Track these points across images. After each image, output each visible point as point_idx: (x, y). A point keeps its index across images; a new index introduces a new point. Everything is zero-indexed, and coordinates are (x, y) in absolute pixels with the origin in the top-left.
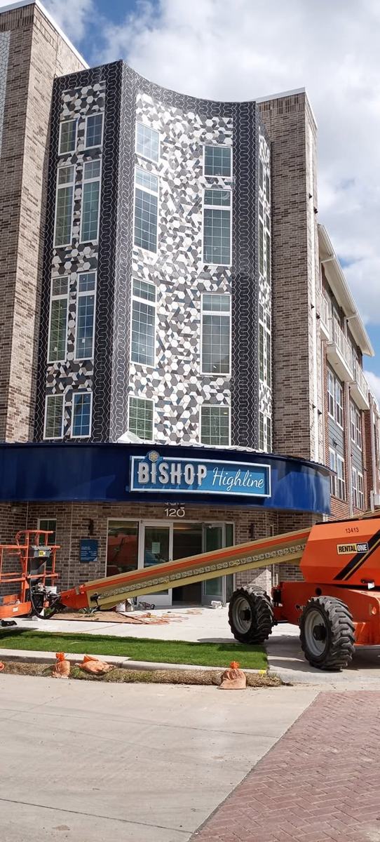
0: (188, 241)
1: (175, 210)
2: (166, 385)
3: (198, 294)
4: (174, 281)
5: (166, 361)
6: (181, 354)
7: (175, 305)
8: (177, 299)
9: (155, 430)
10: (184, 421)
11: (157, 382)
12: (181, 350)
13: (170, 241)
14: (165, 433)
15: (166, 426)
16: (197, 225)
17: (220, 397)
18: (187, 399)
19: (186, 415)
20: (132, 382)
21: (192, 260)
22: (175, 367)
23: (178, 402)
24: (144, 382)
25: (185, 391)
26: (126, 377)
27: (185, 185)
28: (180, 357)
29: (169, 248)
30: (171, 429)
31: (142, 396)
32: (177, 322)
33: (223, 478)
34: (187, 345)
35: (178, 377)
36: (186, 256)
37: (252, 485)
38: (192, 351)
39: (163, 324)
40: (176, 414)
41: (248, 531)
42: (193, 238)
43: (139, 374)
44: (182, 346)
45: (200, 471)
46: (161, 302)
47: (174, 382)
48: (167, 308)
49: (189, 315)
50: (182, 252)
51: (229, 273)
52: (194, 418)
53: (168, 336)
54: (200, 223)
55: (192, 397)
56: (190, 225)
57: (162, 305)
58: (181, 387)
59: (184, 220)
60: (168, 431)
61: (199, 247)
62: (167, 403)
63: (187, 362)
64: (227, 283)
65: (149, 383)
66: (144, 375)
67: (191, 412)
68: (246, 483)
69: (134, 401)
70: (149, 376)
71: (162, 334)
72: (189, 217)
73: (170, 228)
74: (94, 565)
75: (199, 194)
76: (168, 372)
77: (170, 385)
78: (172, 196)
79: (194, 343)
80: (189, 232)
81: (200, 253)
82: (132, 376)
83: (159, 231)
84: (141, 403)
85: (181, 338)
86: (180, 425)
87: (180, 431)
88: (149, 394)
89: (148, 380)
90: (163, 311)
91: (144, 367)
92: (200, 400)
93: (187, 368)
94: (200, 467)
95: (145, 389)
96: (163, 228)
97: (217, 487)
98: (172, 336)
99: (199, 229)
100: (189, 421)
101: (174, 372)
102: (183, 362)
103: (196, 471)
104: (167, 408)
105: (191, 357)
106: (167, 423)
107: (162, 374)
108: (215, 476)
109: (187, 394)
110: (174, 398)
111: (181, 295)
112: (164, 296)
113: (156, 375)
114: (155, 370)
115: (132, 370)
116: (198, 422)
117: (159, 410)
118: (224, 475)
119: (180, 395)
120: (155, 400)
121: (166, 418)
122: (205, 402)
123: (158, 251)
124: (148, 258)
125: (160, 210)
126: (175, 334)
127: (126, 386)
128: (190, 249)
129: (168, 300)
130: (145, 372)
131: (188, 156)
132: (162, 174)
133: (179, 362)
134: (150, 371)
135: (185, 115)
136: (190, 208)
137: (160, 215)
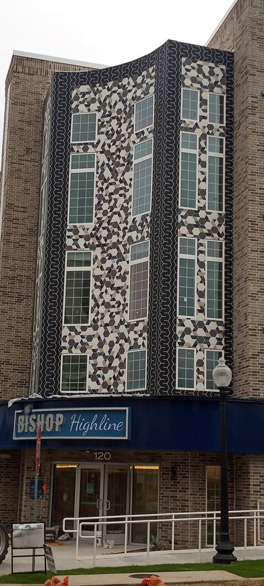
0: (121, 201)
1: (110, 176)
2: (99, 338)
3: (127, 247)
4: (108, 241)
5: (100, 316)
6: (113, 306)
7: (109, 263)
8: (111, 257)
9: (89, 381)
10: (115, 369)
11: (90, 338)
12: (113, 303)
13: (105, 206)
14: (98, 382)
15: (99, 376)
16: (128, 182)
17: (140, 341)
18: (116, 348)
19: (116, 363)
20: (65, 341)
21: (124, 216)
22: (107, 319)
23: (110, 351)
24: (77, 339)
25: (115, 341)
26: (59, 339)
27: (119, 150)
28: (112, 310)
29: (105, 213)
30: (103, 378)
31: (76, 352)
32: (110, 279)
33: (79, 424)
34: (119, 297)
35: (109, 328)
36: (119, 215)
37: (109, 428)
38: (123, 302)
39: (98, 283)
40: (108, 362)
41: (170, 473)
42: (125, 196)
43: (73, 333)
44: (114, 299)
45: (57, 419)
46: (96, 264)
47: (106, 334)
48: (102, 268)
49: (120, 268)
50: (115, 213)
51: (149, 219)
52: (122, 365)
53: (103, 293)
54: (131, 180)
55: (121, 345)
56: (123, 185)
57: (98, 267)
58: (112, 337)
59: (118, 183)
60: (100, 379)
61: (130, 202)
62: (100, 354)
63: (117, 313)
64: (147, 230)
65: (83, 339)
66: (77, 333)
67: (120, 359)
68: (102, 427)
69: (67, 359)
70: (83, 333)
71: (97, 293)
72: (122, 178)
73: (106, 195)
74: (41, 502)
75: (131, 152)
76: (101, 326)
77: (102, 337)
78: (108, 165)
79: (124, 293)
80: (122, 192)
81: (131, 208)
82: (66, 336)
83: (96, 201)
84: (75, 358)
85: (112, 292)
86: (111, 373)
87: (110, 379)
88: (83, 350)
89: (83, 337)
90: (98, 272)
91: (78, 326)
92: (126, 346)
93: (117, 319)
94: (58, 416)
95: (80, 345)
96: (100, 197)
97: (74, 433)
98: (106, 291)
99: (130, 185)
100: (118, 368)
101: (107, 325)
102: (114, 314)
103: (55, 420)
104: (100, 359)
105: (121, 307)
106: (100, 372)
107: (95, 328)
108: (73, 423)
109: (117, 343)
110: (106, 348)
111: (114, 252)
112: (100, 257)
113: (90, 331)
114: (89, 327)
115: (65, 332)
116: (125, 368)
117: (92, 362)
118: (81, 421)
119: (111, 344)
120: (89, 353)
121: (99, 369)
122: (131, 348)
123: (95, 219)
124: (84, 229)
125: (97, 182)
126: (109, 289)
127: (58, 346)
128: (122, 207)
129: (103, 261)
130: (79, 330)
131: (122, 121)
132: (99, 149)
133: (111, 315)
134: (84, 329)
135: (120, 84)
136: (123, 168)
137: (97, 186)
